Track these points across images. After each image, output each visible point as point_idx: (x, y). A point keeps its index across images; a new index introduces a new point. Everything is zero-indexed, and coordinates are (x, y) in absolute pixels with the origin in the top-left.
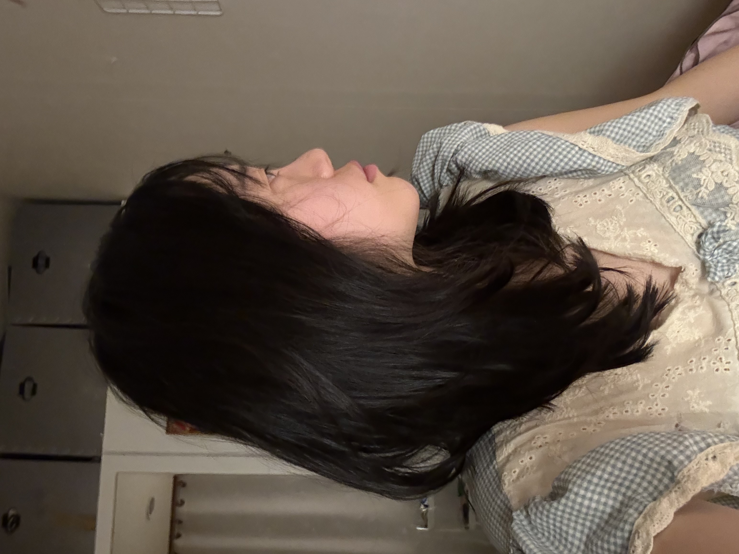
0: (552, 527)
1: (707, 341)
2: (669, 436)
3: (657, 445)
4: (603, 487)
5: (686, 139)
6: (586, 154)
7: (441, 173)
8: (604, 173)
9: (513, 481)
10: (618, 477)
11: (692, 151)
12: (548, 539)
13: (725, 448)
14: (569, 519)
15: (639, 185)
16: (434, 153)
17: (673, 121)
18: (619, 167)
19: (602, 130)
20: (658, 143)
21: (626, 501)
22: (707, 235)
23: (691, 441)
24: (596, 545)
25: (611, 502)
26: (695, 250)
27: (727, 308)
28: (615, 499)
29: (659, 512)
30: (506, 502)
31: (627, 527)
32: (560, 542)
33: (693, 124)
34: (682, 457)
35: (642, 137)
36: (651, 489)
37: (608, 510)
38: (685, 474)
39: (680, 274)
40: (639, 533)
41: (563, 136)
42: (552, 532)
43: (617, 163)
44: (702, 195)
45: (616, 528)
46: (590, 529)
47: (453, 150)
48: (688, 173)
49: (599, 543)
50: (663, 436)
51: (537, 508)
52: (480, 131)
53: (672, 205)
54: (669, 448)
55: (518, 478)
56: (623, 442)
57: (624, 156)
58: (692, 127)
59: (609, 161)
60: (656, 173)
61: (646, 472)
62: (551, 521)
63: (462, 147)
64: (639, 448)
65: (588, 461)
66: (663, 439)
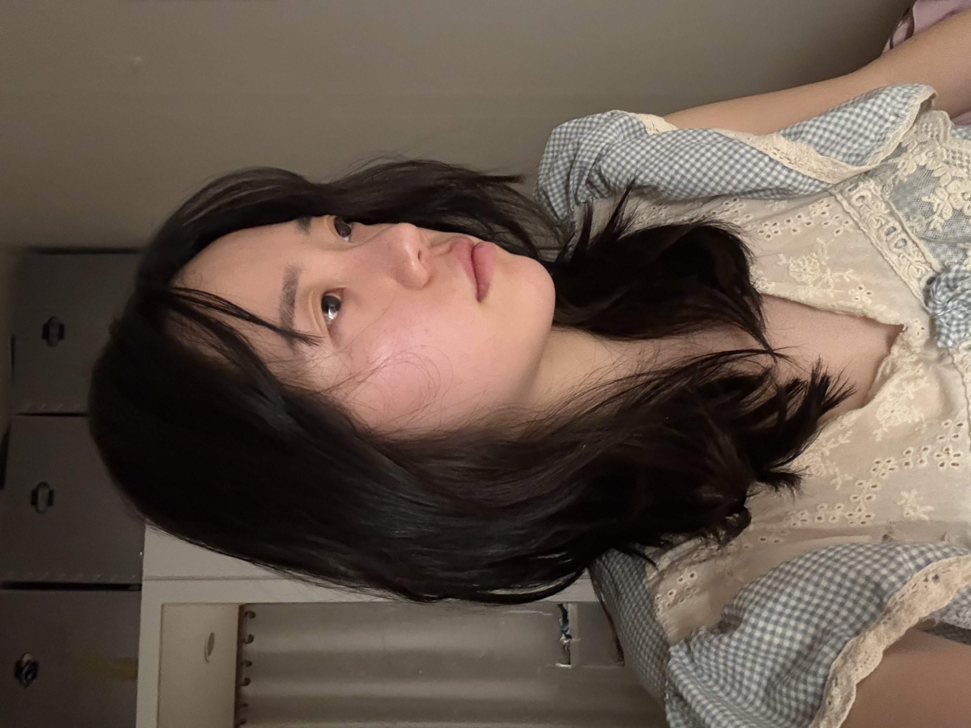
0: (721, 667)
1: (930, 425)
2: (876, 549)
3: (860, 562)
5: (915, 146)
6: (779, 168)
7: (578, 185)
8: (802, 193)
9: (669, 605)
10: (808, 603)
11: (922, 164)
12: (717, 682)
13: (950, 564)
14: (745, 658)
15: (848, 211)
16: (568, 157)
17: (899, 120)
18: (824, 186)
19: (801, 132)
20: (877, 151)
21: (819, 635)
22: (939, 282)
23: (906, 556)
24: (780, 692)
25: (799, 637)
26: (922, 300)
27: (959, 381)
28: (805, 632)
29: (864, 651)
30: (661, 633)
31: (821, 671)
32: (732, 686)
33: (925, 125)
34: (893, 578)
35: (854, 142)
36: (852, 619)
37: (796, 647)
38: (898, 600)
39: (901, 334)
40: (837, 679)
41: (749, 139)
42: (722, 674)
43: (821, 180)
44: (935, 225)
45: (807, 671)
46: (772, 670)
47: (595, 155)
48: (917, 194)
49: (784, 690)
50: (868, 549)
51: (702, 644)
52: (633, 126)
53: (893, 238)
54: (876, 566)
55: (675, 602)
56: (815, 558)
57: (832, 171)
58: (923, 130)
59: (810, 178)
60: (872, 194)
61: (846, 597)
62: (721, 660)
63: (608, 150)
64: (837, 566)
65: (769, 582)
66: (868, 553)
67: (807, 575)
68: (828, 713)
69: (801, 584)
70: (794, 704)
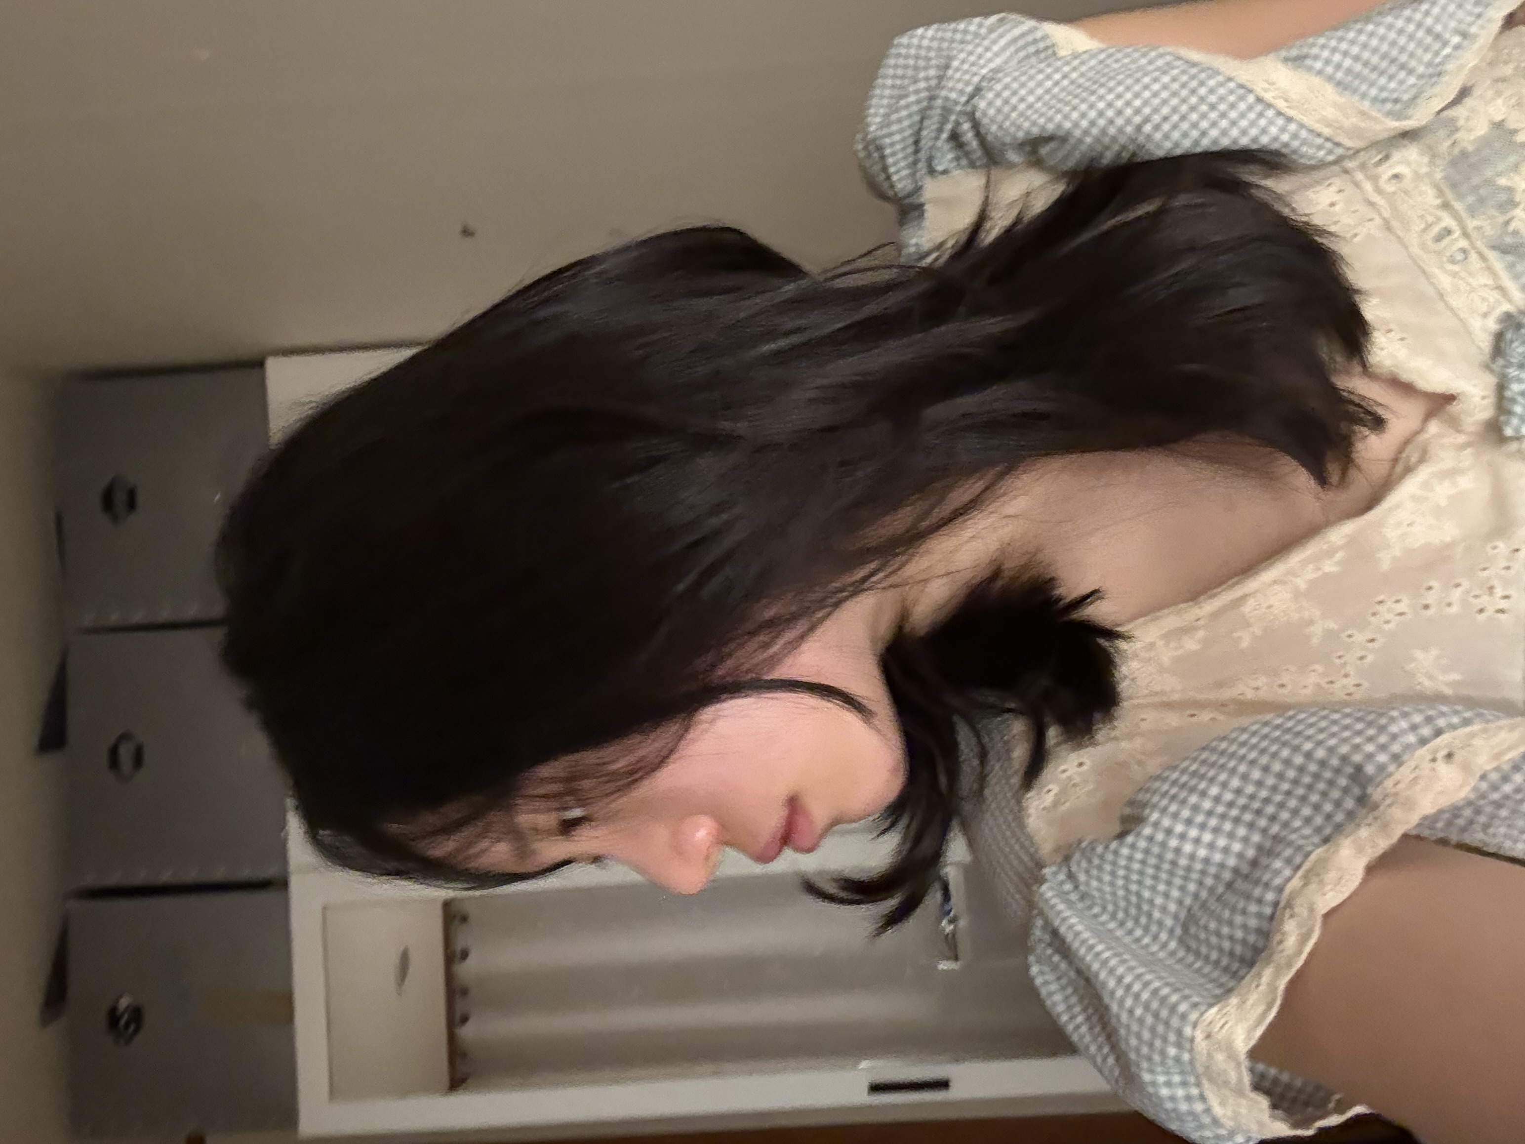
0: (1120, 892)
1: (1468, 549)
2: (1360, 714)
3: (1334, 735)
4: (1223, 817)
5: (1488, 85)
6: (1270, 114)
7: (936, 139)
9: (1045, 809)
10: (1252, 797)
11: (1499, 118)
12: (1113, 915)
13: (1472, 736)
14: (1155, 878)
15: (1373, 199)
17: (1466, 43)
18: (1338, 151)
19: (1306, 57)
20: (1429, 95)
21: (1268, 843)
24: (1206, 928)
25: (1237, 847)
26: (1488, 354)
28: (1245, 840)
29: (1336, 867)
30: (1032, 849)
31: (1270, 896)
32: (1137, 921)
33: (1508, 50)
34: (1382, 758)
36: (1319, 820)
37: (1232, 862)
38: (1390, 790)
39: (1448, 407)
40: (1292, 908)
41: (1224, 65)
42: (1122, 903)
43: (1337, 140)
45: (1248, 897)
46: (1196, 896)
48: (1488, 173)
49: (1213, 925)
51: (1089, 861)
52: (1035, 41)
53: (1447, 247)
54: (1358, 740)
55: (1055, 804)
58: (1505, 57)
59: (1319, 135)
60: (1413, 171)
62: (1120, 882)
64: (1297, 741)
65: (1194, 767)
66: (1348, 721)
67: (1253, 755)
68: (1275, 957)
69: (1242, 768)
70: (1226, 945)
